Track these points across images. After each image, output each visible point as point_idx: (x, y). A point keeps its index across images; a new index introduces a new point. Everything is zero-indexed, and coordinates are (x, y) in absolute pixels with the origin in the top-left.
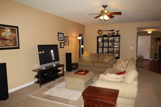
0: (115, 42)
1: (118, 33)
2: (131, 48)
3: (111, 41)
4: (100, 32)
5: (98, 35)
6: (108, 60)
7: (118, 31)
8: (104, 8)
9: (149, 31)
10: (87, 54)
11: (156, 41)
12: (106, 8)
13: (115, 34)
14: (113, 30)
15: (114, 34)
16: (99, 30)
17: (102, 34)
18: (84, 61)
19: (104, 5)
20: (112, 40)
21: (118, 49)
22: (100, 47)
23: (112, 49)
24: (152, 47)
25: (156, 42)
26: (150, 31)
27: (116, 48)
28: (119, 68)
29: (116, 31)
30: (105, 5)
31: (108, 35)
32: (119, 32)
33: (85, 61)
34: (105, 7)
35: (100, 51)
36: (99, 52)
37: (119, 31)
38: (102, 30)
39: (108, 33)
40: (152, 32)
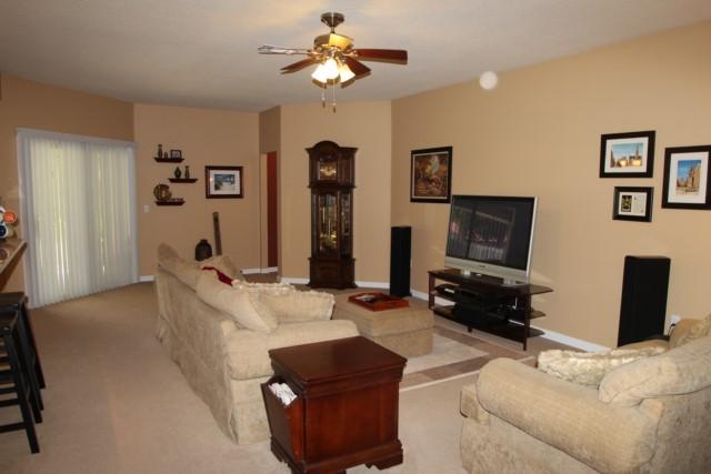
8: (331, 25)
12: (338, 28)
19: (329, 14)
30: (332, 10)
34: (333, 20)
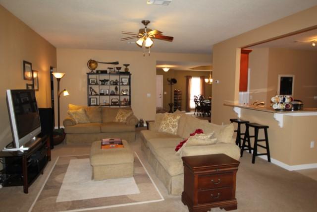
0: (122, 85)
1: (126, 69)
2: (149, 95)
3: (114, 83)
4: (93, 65)
5: (89, 71)
6: (125, 118)
7: (127, 65)
9: (165, 68)
10: (78, 109)
11: (171, 84)
13: (123, 70)
14: (117, 63)
15: (120, 71)
16: (91, 60)
17: (96, 69)
18: (76, 124)
19: (144, 20)
20: (116, 80)
21: (127, 98)
22: (94, 95)
23: (118, 97)
24: (165, 93)
25: (171, 86)
26: (167, 68)
27: (124, 95)
28: (165, 129)
29: (124, 65)
30: (146, 19)
31: (108, 71)
32: (128, 67)
33: (79, 123)
34: (146, 23)
35: (94, 101)
36: (92, 104)
37: (129, 65)
38: (96, 60)
39: (108, 68)
40: (169, 70)
